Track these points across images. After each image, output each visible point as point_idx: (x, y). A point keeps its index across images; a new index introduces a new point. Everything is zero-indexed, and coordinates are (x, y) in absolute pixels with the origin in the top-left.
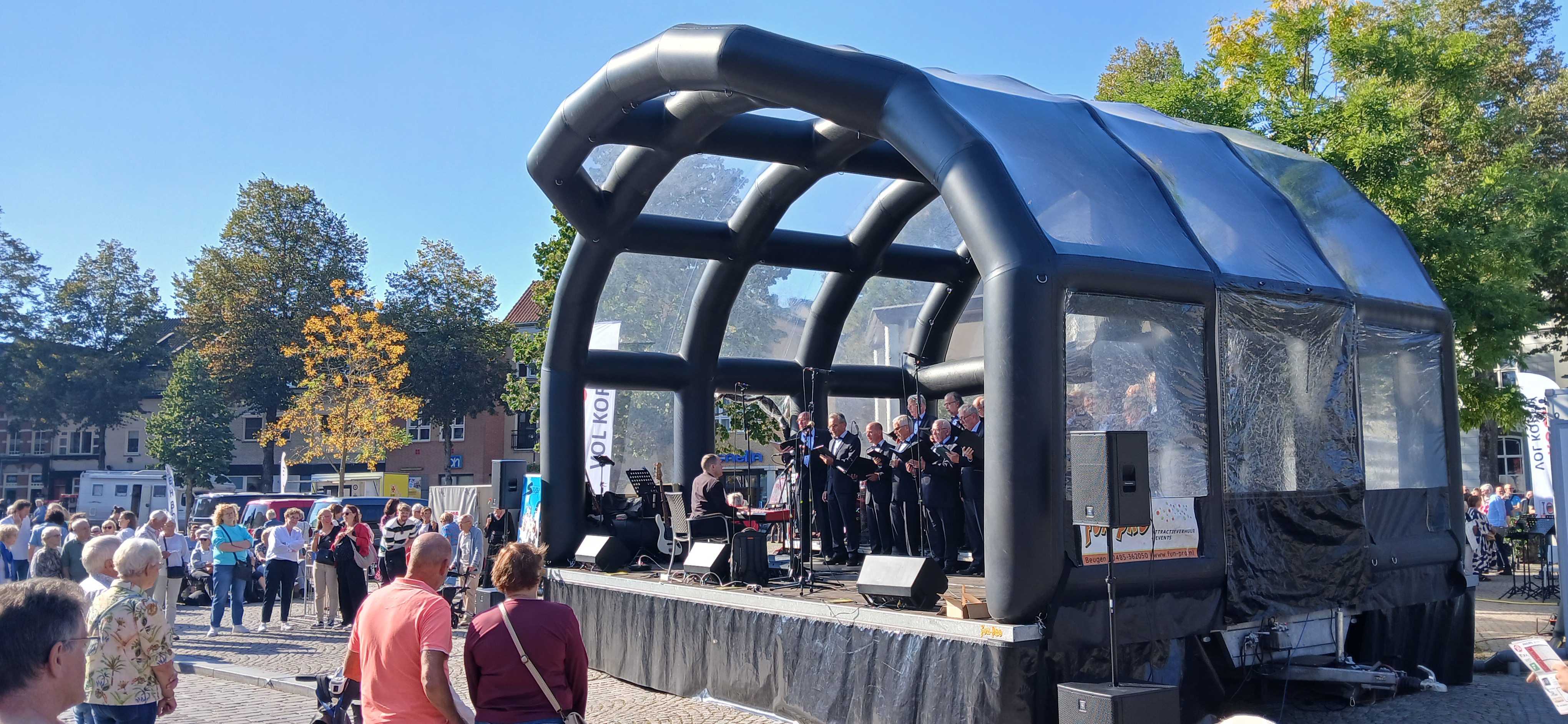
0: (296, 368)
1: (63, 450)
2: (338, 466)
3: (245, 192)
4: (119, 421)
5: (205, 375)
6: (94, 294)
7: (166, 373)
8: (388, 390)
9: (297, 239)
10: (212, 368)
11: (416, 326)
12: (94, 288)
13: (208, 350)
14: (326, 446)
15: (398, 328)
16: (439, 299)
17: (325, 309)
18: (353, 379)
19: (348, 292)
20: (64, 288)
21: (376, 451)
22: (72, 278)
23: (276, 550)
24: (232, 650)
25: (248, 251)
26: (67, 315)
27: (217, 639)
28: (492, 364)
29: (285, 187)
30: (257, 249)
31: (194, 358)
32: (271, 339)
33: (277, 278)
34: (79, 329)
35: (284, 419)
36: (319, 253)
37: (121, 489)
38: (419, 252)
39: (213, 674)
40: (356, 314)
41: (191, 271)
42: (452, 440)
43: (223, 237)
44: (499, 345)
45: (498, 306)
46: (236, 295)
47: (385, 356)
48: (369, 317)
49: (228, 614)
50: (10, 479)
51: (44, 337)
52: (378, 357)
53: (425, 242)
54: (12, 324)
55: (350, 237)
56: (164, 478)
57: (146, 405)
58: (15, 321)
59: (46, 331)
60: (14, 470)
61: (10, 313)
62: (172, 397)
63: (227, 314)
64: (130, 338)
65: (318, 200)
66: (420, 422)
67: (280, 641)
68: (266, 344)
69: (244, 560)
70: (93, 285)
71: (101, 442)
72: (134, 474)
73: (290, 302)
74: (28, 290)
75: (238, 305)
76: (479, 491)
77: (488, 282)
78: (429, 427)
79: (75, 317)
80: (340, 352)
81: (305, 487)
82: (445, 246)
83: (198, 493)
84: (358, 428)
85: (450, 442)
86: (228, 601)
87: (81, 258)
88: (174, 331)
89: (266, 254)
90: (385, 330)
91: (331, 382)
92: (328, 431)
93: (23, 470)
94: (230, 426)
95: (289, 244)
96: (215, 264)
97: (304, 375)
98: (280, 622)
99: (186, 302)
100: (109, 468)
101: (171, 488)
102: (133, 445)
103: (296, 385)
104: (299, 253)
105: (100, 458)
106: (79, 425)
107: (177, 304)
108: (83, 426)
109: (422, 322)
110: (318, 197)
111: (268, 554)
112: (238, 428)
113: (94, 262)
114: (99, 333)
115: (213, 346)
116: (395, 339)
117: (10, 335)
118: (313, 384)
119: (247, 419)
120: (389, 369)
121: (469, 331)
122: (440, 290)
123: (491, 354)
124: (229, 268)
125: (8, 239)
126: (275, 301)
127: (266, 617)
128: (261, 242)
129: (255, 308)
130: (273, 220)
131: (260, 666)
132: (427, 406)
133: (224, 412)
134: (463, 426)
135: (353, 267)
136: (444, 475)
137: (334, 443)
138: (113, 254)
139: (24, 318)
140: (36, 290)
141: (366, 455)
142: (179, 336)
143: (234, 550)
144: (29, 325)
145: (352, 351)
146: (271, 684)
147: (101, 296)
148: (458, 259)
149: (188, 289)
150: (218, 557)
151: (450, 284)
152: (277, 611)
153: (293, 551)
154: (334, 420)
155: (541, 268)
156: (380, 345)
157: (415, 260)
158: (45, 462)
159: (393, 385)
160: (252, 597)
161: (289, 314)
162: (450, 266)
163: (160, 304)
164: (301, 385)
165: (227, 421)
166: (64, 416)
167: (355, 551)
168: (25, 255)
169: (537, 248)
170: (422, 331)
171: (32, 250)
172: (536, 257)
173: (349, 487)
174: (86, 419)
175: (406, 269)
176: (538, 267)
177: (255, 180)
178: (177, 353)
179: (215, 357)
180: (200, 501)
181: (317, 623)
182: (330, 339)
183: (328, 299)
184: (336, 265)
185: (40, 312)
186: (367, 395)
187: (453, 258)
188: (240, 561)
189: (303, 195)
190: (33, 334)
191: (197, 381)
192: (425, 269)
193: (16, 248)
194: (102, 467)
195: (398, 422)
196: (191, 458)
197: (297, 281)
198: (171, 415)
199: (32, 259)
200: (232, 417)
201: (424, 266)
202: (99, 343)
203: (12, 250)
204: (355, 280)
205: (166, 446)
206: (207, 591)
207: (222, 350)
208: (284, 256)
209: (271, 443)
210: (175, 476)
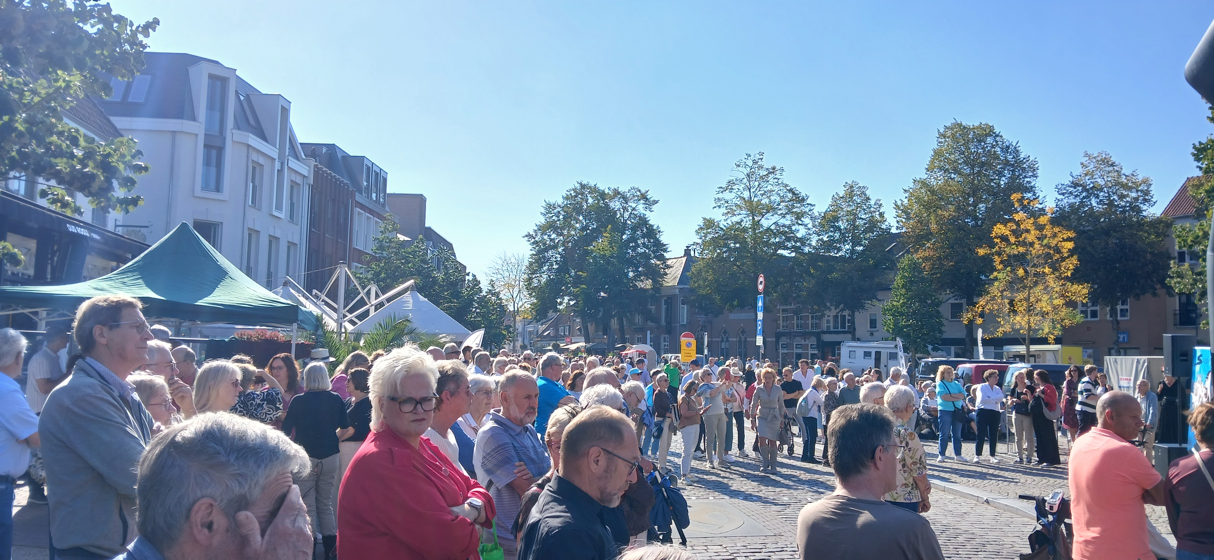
0: (987, 265)
1: (828, 327)
2: (1024, 339)
3: (942, 135)
4: (863, 307)
5: (920, 272)
6: (842, 220)
7: (893, 272)
8: (1062, 279)
9: (983, 164)
10: (924, 267)
11: (1083, 225)
12: (843, 216)
13: (921, 254)
14: (1013, 324)
15: (1068, 228)
16: (1101, 200)
17: (1006, 217)
18: (1031, 270)
19: (1025, 202)
20: (824, 217)
21: (1054, 328)
22: (829, 210)
23: (982, 402)
24: (956, 474)
25: (946, 178)
26: (827, 236)
27: (944, 464)
28: (1151, 253)
29: (971, 127)
30: (953, 176)
31: (911, 260)
32: (967, 243)
33: (969, 197)
34: (835, 244)
35: (981, 303)
36: (1001, 174)
37: (867, 354)
38: (1082, 164)
39: (944, 490)
40: (1032, 219)
41: (906, 198)
42: (1119, 318)
43: (928, 170)
44: (1158, 236)
45: (1155, 203)
46: (940, 212)
47: (1058, 250)
48: (1043, 220)
49: (951, 446)
50: (798, 346)
51: (813, 252)
52: (1052, 252)
53: (1086, 155)
54: (794, 244)
55: (1024, 159)
56: (896, 346)
57: (880, 295)
58: (795, 242)
59: (814, 248)
60: (798, 341)
61: (792, 237)
62: (898, 289)
63: (933, 227)
64: (867, 248)
65: (997, 133)
66: (1089, 304)
67: (991, 471)
68: (963, 247)
69: (960, 408)
70: (842, 214)
71: (852, 322)
72: (875, 344)
73: (980, 214)
74: (802, 221)
75: (941, 219)
76: (1149, 361)
77: (1145, 183)
78: (1097, 308)
79: (832, 236)
80: (1021, 249)
81: (999, 356)
82: (1104, 156)
83: (920, 359)
84: (1039, 309)
85: (1117, 320)
86: (950, 438)
87: (834, 196)
88: (897, 241)
89: (959, 179)
90: (1056, 230)
91: (1015, 274)
92: (1015, 312)
93: (805, 341)
94: (940, 309)
95: (977, 169)
96: (923, 191)
97: (994, 269)
98: (989, 456)
99: (904, 220)
100: (859, 340)
101: (901, 354)
102: (873, 323)
103: (988, 277)
104: (985, 175)
105: (852, 334)
106: (838, 310)
107: (898, 222)
108: (840, 311)
109: (1088, 221)
110: (997, 131)
111: (977, 405)
112: (945, 310)
113: (841, 198)
114: (847, 247)
115: (925, 250)
116: (1065, 237)
117: (792, 252)
118: (1002, 275)
119: (952, 304)
120: (1062, 261)
121: (1130, 226)
122: (1102, 194)
123: (1151, 245)
124: (933, 192)
125: (788, 188)
126: (968, 214)
127: (979, 452)
128: (956, 171)
129: (953, 220)
130: (963, 153)
131: (978, 487)
132: (1095, 290)
133: (935, 299)
134: (1128, 307)
135: (1027, 182)
136: (1113, 348)
137: (1020, 321)
138: (853, 191)
139: (801, 240)
140: (807, 220)
141: (1046, 330)
142: (900, 245)
143: (953, 400)
144: (803, 244)
145: (1031, 249)
146: (987, 501)
147: (847, 221)
148: (1116, 165)
149: (904, 211)
150: (941, 405)
151: (1110, 187)
152: (986, 447)
153: (996, 403)
154: (1019, 303)
155: (1199, 164)
156: (1053, 243)
157: (1078, 171)
158: (818, 335)
159: (1066, 274)
160: (968, 436)
161: (979, 223)
162: (1109, 172)
163: (886, 223)
164: (992, 277)
165: (938, 305)
166: (828, 304)
167: (1044, 407)
168: (799, 198)
169: (1194, 147)
170: (1087, 228)
171: (803, 194)
172: (1194, 155)
173: (1034, 356)
174: (842, 306)
175: (1071, 179)
176: (1196, 163)
177: (948, 124)
178: (900, 257)
179: (925, 259)
180: (923, 364)
181: (1018, 460)
182: (1012, 239)
183: (1010, 209)
184: (1014, 181)
185: (810, 234)
186: (1045, 283)
187: (1112, 165)
188: (957, 408)
189: (985, 131)
190: (807, 249)
191: (915, 276)
192: (1087, 178)
193: (794, 193)
194: (854, 339)
195: (1071, 304)
196: (914, 333)
197: (984, 197)
198: (898, 302)
199: (803, 200)
200: (941, 302)
201: (1086, 175)
202: (848, 253)
203: (791, 195)
204: (1029, 192)
205: (896, 324)
206: (934, 429)
207: (931, 254)
208: (973, 180)
209: (971, 322)
210: (903, 345)
